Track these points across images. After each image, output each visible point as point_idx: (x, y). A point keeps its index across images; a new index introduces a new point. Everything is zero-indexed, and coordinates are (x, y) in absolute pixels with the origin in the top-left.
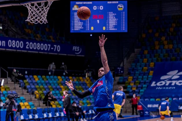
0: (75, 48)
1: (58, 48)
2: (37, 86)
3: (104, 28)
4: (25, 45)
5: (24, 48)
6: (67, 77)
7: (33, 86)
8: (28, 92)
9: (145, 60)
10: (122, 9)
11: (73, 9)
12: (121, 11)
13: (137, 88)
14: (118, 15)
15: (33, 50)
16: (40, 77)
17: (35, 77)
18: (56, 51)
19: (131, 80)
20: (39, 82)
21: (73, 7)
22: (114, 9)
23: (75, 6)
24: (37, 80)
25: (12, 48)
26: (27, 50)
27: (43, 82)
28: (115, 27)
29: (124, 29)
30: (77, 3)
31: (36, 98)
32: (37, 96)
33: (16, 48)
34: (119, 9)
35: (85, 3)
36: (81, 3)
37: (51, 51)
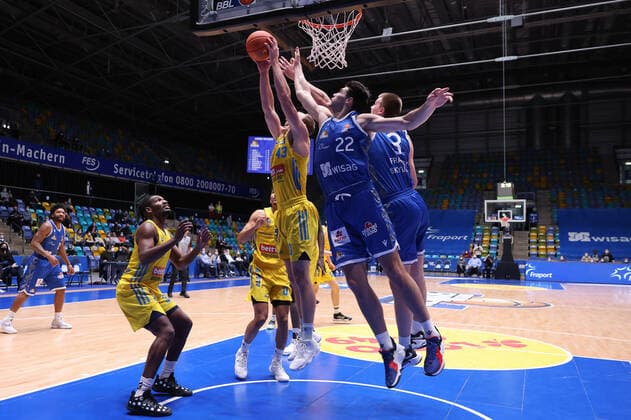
0: (252, 190)
1: (233, 189)
4: (195, 183)
5: (194, 187)
11: (251, 145)
15: (205, 189)
17: (207, 220)
18: (231, 193)
20: (210, 226)
23: (254, 143)
24: (208, 224)
25: (180, 185)
26: (198, 189)
27: (215, 226)
30: (257, 139)
33: (184, 186)
35: (265, 139)
36: (260, 139)
37: (225, 192)
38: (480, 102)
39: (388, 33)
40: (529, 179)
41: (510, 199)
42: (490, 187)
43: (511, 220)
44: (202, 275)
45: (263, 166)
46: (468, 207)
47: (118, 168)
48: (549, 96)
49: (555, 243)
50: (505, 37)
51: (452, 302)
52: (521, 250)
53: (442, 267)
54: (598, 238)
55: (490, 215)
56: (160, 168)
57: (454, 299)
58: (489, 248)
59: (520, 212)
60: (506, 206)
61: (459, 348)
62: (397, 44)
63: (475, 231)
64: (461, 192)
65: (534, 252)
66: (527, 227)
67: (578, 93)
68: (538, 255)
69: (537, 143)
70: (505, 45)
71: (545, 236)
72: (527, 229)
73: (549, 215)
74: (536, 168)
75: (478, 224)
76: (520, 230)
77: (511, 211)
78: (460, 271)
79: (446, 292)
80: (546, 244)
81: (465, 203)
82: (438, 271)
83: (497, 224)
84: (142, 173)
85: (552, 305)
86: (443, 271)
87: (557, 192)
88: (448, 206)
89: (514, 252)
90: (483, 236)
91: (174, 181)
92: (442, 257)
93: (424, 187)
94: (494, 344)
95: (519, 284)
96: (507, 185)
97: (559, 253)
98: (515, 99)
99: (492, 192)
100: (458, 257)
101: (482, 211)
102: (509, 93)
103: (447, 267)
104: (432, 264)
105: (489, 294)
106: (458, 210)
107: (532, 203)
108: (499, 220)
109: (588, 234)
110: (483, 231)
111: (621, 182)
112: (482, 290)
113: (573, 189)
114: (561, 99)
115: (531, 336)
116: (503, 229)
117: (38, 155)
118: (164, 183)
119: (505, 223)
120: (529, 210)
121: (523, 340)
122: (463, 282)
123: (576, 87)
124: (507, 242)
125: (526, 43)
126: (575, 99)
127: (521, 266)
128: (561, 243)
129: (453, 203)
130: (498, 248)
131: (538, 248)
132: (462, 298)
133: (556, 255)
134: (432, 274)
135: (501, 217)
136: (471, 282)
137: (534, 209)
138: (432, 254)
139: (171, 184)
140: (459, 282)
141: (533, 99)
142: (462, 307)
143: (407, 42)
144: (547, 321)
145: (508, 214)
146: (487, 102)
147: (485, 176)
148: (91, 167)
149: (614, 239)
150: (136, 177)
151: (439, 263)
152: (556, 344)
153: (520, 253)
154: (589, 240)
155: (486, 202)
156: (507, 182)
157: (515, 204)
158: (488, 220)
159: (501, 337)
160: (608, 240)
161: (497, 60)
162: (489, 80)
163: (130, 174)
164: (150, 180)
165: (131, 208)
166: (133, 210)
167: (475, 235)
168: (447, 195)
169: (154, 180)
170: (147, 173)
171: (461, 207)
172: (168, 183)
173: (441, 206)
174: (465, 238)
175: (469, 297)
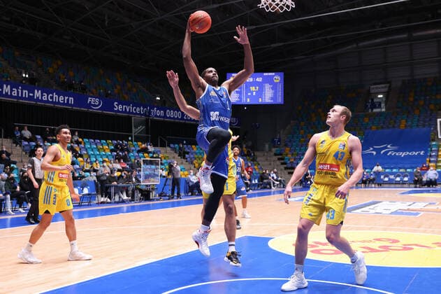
44: (190, 194)
45: (240, 98)
46: (424, 126)
47: (118, 105)
51: (408, 210)
53: (402, 180)
56: (153, 104)
57: (411, 207)
61: (412, 249)
63: (431, 146)
64: (417, 112)
75: (433, 140)
79: (403, 201)
81: (421, 123)
82: (398, 183)
84: (138, 109)
86: (403, 183)
88: (406, 126)
90: (438, 151)
91: (165, 113)
92: (401, 170)
93: (384, 110)
101: (435, 128)
103: (406, 179)
104: (392, 177)
106: (415, 129)
110: (439, 146)
112: (437, 199)
117: (52, 98)
118: (156, 116)
122: (422, 192)
129: (410, 123)
132: (418, 206)
134: (392, 186)
136: (428, 192)
138: (392, 169)
139: (162, 117)
142: (417, 214)
148: (95, 106)
150: (133, 113)
151: (399, 176)
155: (439, 120)
163: (128, 110)
164: (145, 115)
165: (130, 138)
166: (132, 141)
167: (431, 150)
168: (405, 116)
169: (148, 114)
170: (142, 108)
171: (417, 126)
172: (160, 116)
173: (399, 126)
174: (422, 153)
175: (425, 204)
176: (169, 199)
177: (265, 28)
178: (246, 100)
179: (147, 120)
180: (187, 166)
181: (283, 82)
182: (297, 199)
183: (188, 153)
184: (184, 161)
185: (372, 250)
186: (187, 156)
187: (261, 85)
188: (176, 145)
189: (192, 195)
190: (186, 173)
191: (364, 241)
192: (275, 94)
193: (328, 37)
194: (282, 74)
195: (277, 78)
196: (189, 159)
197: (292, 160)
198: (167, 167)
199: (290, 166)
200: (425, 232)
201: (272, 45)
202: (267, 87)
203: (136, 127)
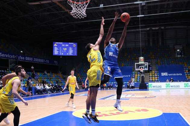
0: (55, 62)
1: (48, 61)
2: (39, 77)
3: (67, 54)
4: (33, 59)
6: (52, 74)
7: (37, 77)
8: (35, 80)
9: (85, 67)
10: (75, 46)
11: (54, 45)
12: (74, 47)
13: (82, 78)
14: (73, 49)
15: (37, 62)
16: (40, 73)
17: (38, 73)
18: (47, 63)
19: (79, 75)
20: (40, 75)
21: (54, 44)
22: (71, 46)
23: (55, 44)
24: (39, 74)
25: (27, 60)
26: (34, 62)
27: (42, 75)
28: (72, 53)
29: (76, 54)
30: (56, 43)
31: (39, 82)
32: (40, 81)
33: (29, 61)
34: (74, 46)
35: (59, 43)
36: (58, 43)
37: (45, 62)
38: (133, 30)
39: (102, 6)
40: (149, 56)
41: (143, 63)
42: (137, 59)
43: (143, 69)
44: (37, 94)
45: (59, 53)
46: (130, 66)
47: (2, 54)
48: (154, 28)
49: (157, 76)
50: (140, 9)
51: (125, 98)
52: (147, 79)
54: (170, 74)
55: (137, 68)
56: (19, 54)
58: (137, 79)
59: (146, 67)
60: (142, 65)
61: (128, 113)
62: (105, 10)
63: (132, 73)
64: (128, 60)
65: (151, 80)
66: (148, 71)
67: (163, 28)
68: (152, 80)
69: (151, 44)
70: (140, 12)
71: (154, 74)
72: (149, 72)
73: (155, 67)
74: (151, 52)
75: (133, 71)
76: (147, 72)
77: (143, 66)
78: (128, 87)
80: (155, 77)
81: (129, 64)
83: (139, 71)
84: (12, 56)
85: (157, 97)
87: (158, 60)
88: (124, 66)
89: (145, 80)
90: (135, 75)
91: (25, 58)
94: (139, 111)
95: (147, 90)
96: (142, 58)
97: (159, 80)
98: (144, 29)
99: (138, 60)
100: (127, 82)
101: (134, 67)
102: (142, 27)
103: (124, 86)
105: (137, 94)
106: (127, 67)
107: (150, 64)
108: (140, 70)
109: (167, 73)
110: (135, 73)
111: (176, 56)
112: (135, 93)
113: (162, 58)
114: (158, 30)
115: (150, 107)
116: (141, 72)
118: (21, 59)
119: (142, 70)
120: (149, 66)
121: (148, 109)
122: (129, 91)
123: (162, 26)
124: (143, 77)
125: (147, 11)
126: (162, 29)
127: (147, 85)
128: (159, 76)
129: (125, 64)
130: (140, 79)
131: (152, 78)
132: (129, 96)
133: (158, 80)
135: (140, 68)
136: (132, 90)
137: (151, 66)
139: (23, 60)
140: (128, 91)
141: (149, 29)
143: (108, 10)
144: (155, 102)
145: (142, 68)
146: (135, 30)
147: (135, 55)
149: (175, 75)
150: (9, 58)
152: (158, 109)
153: (147, 80)
154: (167, 75)
155: (135, 63)
156: (142, 57)
157: (145, 64)
158: (136, 70)
159: (141, 108)
160: (173, 75)
161: (138, 16)
162: (135, 23)
163: (7, 57)
164: (15, 59)
165: (8, 69)
166: (9, 70)
167: (133, 75)
168: (123, 62)
169: (16, 59)
170: (14, 56)
171: (128, 66)
172: (22, 60)
173: (121, 66)
174: (129, 76)
175: (131, 95)
176: (27, 96)
177: (70, 24)
178: (62, 54)
179: (16, 61)
180: (35, 81)
181: (77, 46)
182: (83, 95)
183: (36, 76)
184: (34, 79)
185: (114, 114)
186: (35, 77)
187: (68, 48)
188: (30, 73)
189: (38, 94)
190: (35, 85)
191: (110, 111)
192: (74, 52)
193: (95, 30)
194: (77, 43)
195: (75, 45)
196: (36, 79)
197: (80, 79)
198: (26, 82)
199: (80, 81)
200: (132, 106)
201: (73, 32)
202: (71, 49)
203: (11, 64)
